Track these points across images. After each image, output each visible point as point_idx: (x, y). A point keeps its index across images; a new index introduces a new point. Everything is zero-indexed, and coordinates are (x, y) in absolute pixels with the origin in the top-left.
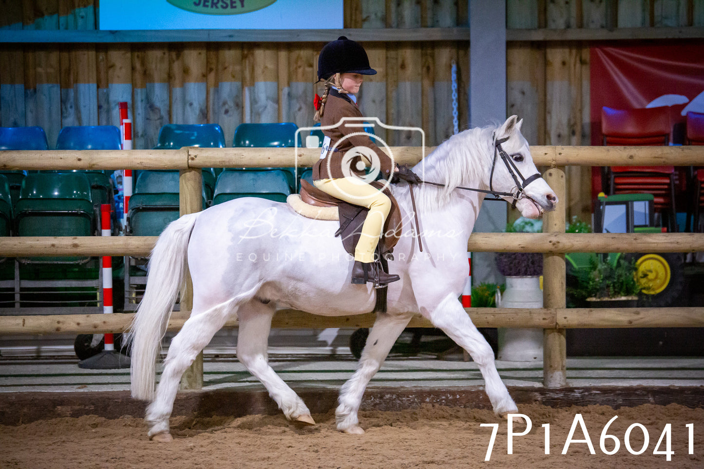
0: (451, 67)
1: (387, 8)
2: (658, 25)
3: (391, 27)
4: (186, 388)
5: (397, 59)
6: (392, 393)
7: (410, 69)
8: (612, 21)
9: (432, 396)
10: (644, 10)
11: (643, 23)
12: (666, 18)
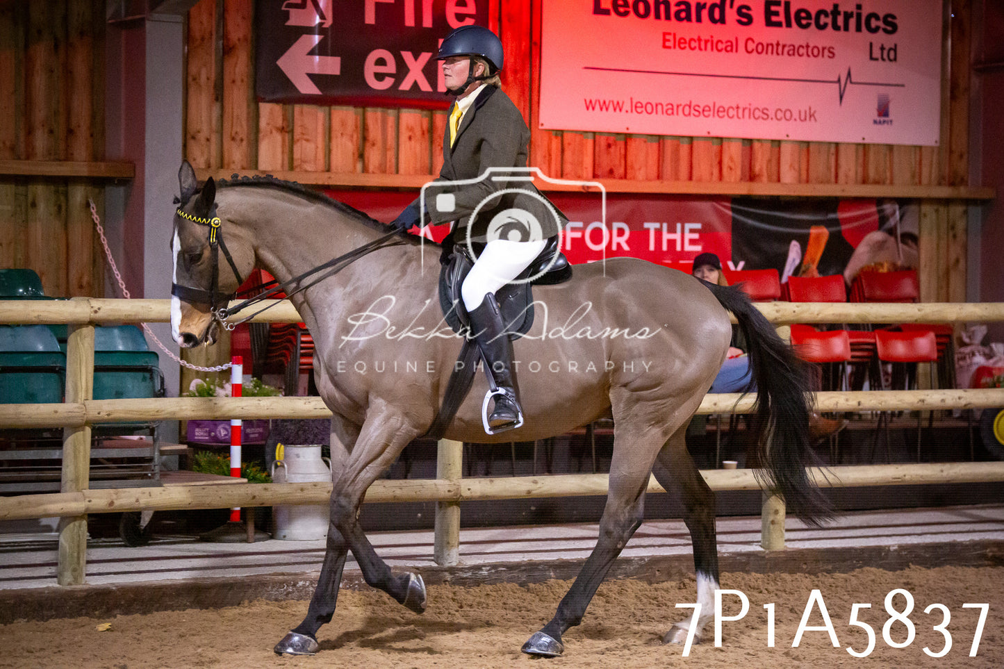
0: (88, 205)
1: (17, 137)
2: (298, 170)
3: (19, 158)
4: (70, 584)
5: (26, 196)
6: (305, 580)
7: (42, 206)
8: (254, 161)
9: (346, 581)
10: (283, 152)
11: (283, 166)
12: (305, 162)
